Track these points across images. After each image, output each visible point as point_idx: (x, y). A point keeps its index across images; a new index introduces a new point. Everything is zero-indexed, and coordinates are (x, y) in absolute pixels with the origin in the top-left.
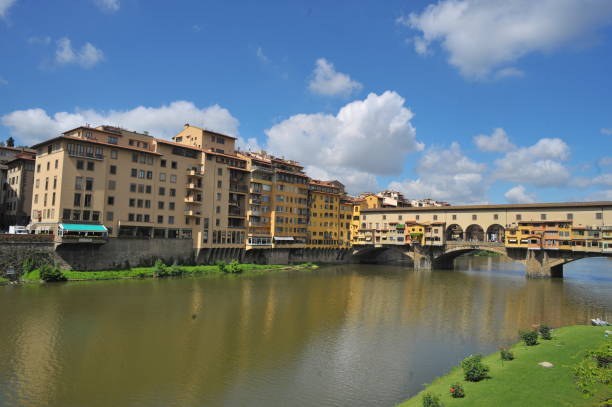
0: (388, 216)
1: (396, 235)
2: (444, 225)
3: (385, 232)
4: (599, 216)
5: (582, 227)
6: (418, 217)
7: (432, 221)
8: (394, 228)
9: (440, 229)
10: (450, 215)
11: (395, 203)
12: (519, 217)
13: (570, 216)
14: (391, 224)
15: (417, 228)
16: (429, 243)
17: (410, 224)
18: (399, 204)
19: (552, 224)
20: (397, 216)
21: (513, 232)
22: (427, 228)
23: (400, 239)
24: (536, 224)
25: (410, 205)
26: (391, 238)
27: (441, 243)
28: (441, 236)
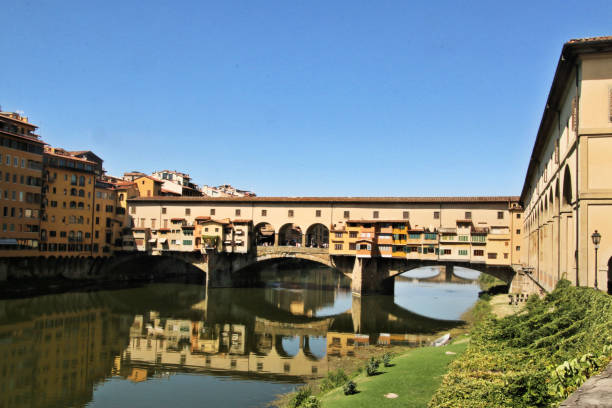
0: (169, 208)
1: (181, 237)
2: (250, 224)
3: (164, 232)
4: (437, 215)
5: (420, 228)
6: (213, 212)
7: (234, 218)
8: (178, 226)
9: (245, 229)
10: (259, 210)
11: (179, 190)
12: (347, 214)
13: (406, 215)
14: (175, 221)
15: (212, 228)
16: (229, 249)
17: (202, 221)
18: (186, 192)
19: (385, 224)
20: (182, 209)
21: (339, 233)
22: (227, 229)
23: (187, 243)
24: (367, 225)
25: (199, 194)
26: (174, 241)
27: (243, 249)
28: (245, 239)
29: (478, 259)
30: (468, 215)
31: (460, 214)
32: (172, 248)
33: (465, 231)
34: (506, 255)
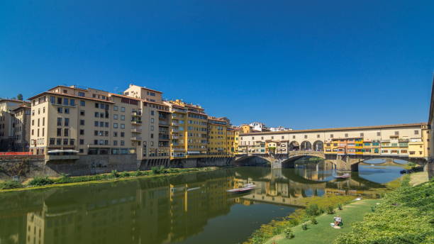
0: (255, 137)
1: (260, 149)
2: (288, 142)
3: (253, 146)
4: (379, 134)
5: (370, 140)
6: (272, 138)
7: (281, 140)
8: (259, 144)
9: (286, 144)
10: (292, 135)
11: (260, 130)
12: (332, 136)
13: (362, 135)
14: (257, 142)
15: (272, 144)
16: (279, 153)
17: (268, 141)
18: (263, 130)
19: (351, 139)
20: (260, 137)
21: (329, 145)
22: (278, 144)
23: (262, 151)
24: (342, 140)
25: (269, 131)
26: (257, 150)
27: (286, 152)
28: (286, 148)
29: (404, 154)
30: (397, 133)
31: (392, 132)
32: (256, 152)
33: (396, 141)
34: (421, 153)
